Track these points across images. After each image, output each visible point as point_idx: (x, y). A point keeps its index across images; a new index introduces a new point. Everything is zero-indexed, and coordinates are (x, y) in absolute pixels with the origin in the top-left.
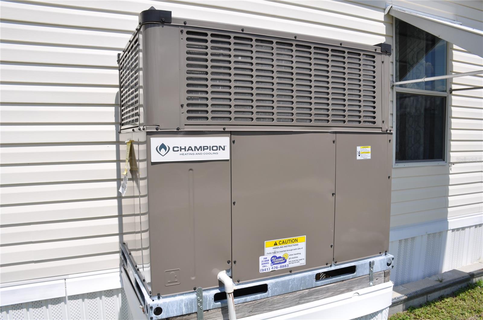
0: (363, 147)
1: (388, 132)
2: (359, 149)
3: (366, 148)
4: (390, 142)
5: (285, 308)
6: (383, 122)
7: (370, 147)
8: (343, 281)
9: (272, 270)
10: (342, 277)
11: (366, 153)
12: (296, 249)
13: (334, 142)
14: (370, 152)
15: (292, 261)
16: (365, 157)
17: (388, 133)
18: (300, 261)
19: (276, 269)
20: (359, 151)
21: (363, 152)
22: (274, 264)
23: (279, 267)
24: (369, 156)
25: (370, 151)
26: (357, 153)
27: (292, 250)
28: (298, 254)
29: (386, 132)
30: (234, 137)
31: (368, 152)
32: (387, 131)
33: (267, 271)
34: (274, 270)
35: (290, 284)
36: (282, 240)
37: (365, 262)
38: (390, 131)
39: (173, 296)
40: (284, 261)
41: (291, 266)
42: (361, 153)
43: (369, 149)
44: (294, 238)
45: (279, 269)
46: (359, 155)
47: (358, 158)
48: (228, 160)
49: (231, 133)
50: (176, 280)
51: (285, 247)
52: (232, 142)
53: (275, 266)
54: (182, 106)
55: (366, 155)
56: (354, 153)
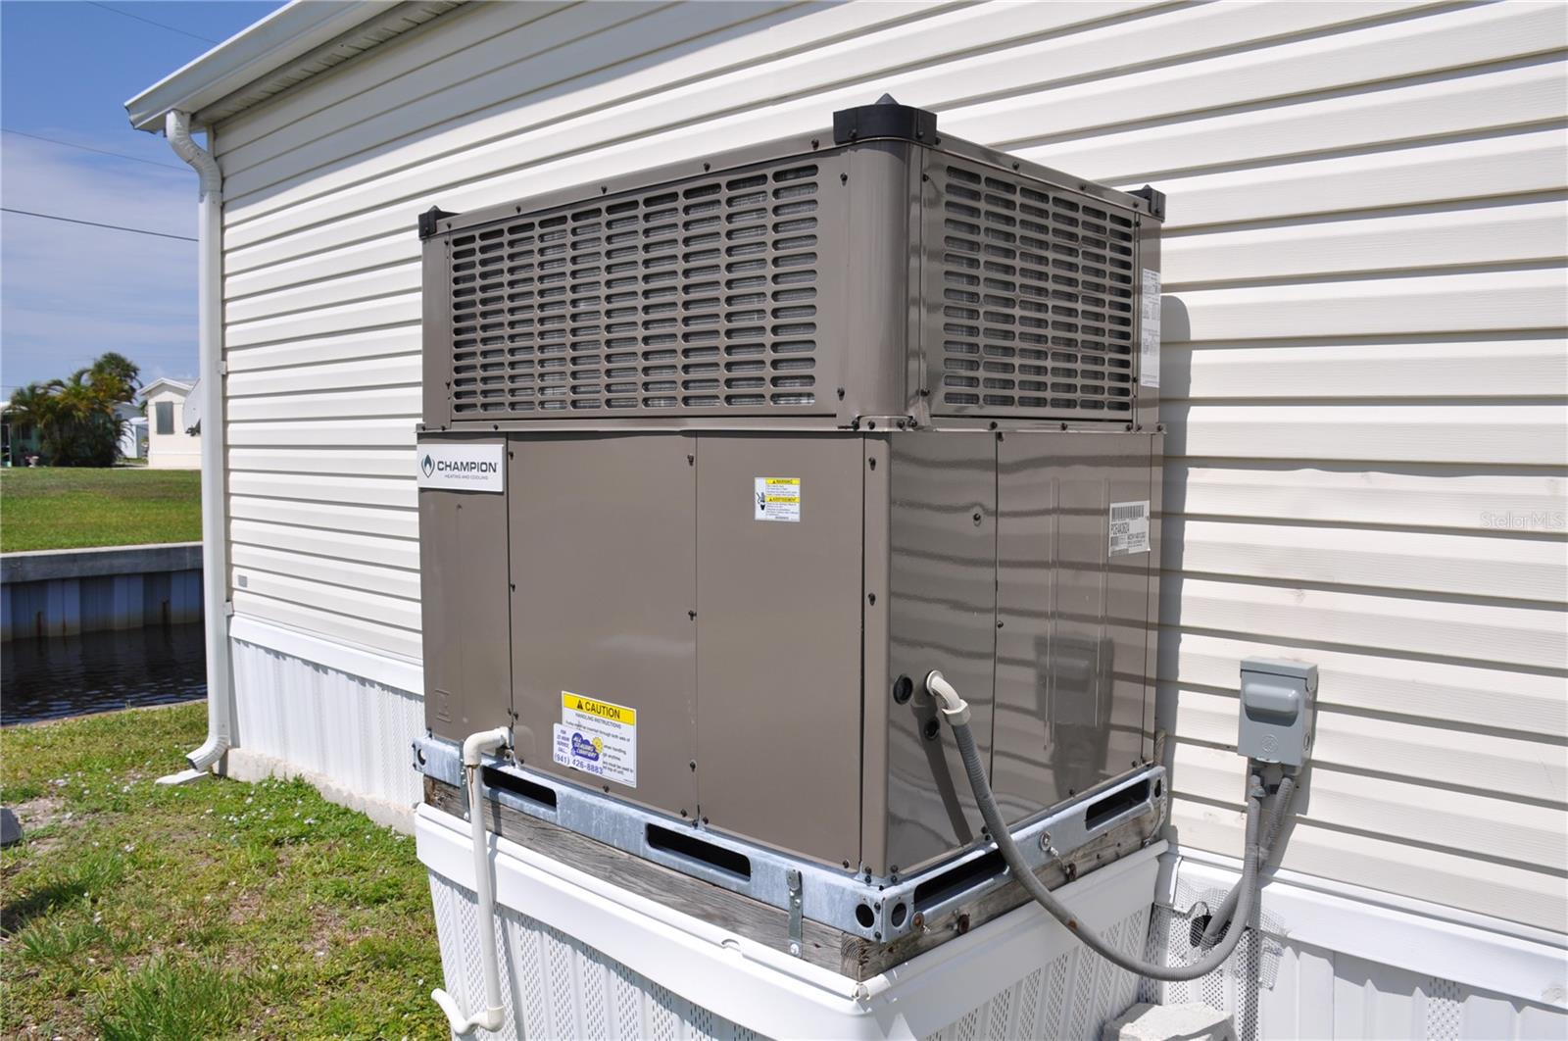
0: (776, 479)
1: (862, 429)
2: (761, 485)
3: (786, 486)
4: (873, 469)
5: (585, 871)
6: (841, 394)
7: (796, 481)
8: (715, 885)
9: (572, 765)
10: (711, 871)
11: (784, 500)
12: (617, 736)
13: (691, 461)
14: (798, 500)
15: (610, 764)
16: (781, 515)
17: (864, 433)
18: (625, 772)
19: (579, 769)
20: (763, 494)
21: (773, 496)
22: (577, 754)
23: (584, 765)
24: (792, 513)
25: (797, 495)
26: (757, 497)
27: (608, 735)
28: (620, 751)
29: (852, 430)
30: (513, 445)
31: (789, 500)
32: (856, 426)
33: (563, 763)
34: (575, 766)
35: (594, 816)
36: (593, 701)
37: (779, 865)
38: (872, 426)
39: (444, 742)
40: (593, 755)
41: (607, 775)
42: (767, 499)
43: (794, 487)
44: (615, 706)
45: (585, 769)
46: (763, 507)
47: (760, 515)
48: (501, 494)
49: (508, 436)
50: (447, 713)
51: (596, 720)
52: (509, 455)
53: (578, 758)
54: (448, 385)
55: (786, 507)
56: (747, 498)
